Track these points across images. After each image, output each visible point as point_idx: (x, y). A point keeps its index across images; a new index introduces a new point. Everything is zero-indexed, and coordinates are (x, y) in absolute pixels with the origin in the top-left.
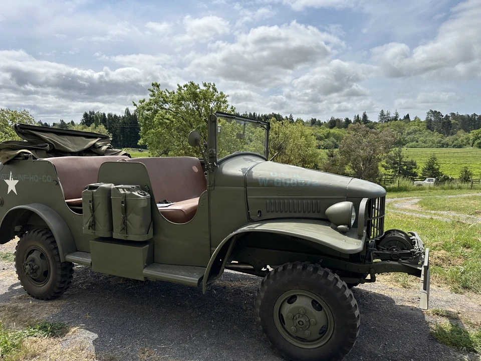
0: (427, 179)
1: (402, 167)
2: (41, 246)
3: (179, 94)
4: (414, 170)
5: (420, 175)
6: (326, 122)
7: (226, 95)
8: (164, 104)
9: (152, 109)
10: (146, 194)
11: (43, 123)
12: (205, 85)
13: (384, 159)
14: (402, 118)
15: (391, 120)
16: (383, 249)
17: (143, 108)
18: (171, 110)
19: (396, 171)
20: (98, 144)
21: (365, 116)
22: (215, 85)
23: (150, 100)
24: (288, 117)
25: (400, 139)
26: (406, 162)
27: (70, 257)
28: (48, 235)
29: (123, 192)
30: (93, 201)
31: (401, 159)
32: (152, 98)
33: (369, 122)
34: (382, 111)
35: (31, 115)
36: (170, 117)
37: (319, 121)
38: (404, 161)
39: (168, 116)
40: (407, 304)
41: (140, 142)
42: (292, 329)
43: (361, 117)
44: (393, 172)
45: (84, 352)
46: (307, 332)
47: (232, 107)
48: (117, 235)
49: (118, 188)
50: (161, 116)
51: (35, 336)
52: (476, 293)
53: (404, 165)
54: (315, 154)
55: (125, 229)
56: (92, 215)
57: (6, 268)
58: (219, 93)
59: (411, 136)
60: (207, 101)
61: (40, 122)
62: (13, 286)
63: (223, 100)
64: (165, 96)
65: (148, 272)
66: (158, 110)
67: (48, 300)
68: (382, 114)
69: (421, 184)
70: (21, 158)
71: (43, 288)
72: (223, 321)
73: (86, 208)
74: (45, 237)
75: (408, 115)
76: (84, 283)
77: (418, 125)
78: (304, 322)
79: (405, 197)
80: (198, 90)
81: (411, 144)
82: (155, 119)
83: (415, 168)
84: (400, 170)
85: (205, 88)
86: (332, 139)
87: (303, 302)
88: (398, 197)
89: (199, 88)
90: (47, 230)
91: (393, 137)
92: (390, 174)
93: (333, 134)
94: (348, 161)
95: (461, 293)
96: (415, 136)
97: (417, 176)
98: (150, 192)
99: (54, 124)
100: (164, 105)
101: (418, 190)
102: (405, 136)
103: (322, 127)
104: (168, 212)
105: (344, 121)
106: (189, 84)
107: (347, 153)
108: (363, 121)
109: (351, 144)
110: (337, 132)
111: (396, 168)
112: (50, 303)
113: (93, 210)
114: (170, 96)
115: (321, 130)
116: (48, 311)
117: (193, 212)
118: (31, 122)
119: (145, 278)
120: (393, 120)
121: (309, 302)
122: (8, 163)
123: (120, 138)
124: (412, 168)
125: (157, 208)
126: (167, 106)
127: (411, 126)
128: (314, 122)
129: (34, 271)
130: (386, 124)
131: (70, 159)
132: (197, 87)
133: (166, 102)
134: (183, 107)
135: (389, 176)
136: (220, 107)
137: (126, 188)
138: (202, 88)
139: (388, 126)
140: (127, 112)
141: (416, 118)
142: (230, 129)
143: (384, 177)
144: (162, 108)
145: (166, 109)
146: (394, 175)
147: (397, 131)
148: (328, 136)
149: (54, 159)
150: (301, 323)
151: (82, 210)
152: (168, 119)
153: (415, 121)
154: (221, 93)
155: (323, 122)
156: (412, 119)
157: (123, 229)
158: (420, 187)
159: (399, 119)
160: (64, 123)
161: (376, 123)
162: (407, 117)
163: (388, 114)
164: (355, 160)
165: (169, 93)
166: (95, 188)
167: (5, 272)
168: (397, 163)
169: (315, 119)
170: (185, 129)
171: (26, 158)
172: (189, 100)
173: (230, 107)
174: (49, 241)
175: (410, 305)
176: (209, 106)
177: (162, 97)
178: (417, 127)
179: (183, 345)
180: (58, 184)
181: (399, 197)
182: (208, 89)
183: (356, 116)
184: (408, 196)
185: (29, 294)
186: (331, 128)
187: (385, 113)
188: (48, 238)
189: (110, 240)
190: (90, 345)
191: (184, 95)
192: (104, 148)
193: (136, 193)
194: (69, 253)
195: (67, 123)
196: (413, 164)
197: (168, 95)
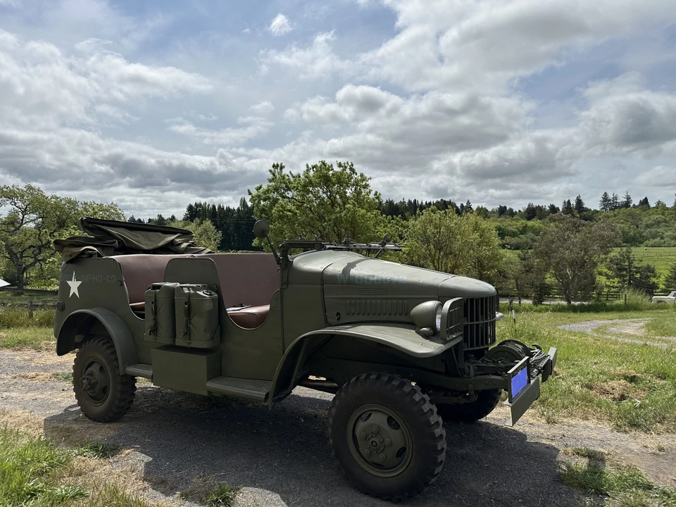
0: (673, 293)
1: (633, 275)
2: (100, 357)
3: (306, 177)
4: (654, 280)
5: (662, 286)
6: (522, 210)
7: (368, 177)
8: (286, 191)
9: (269, 198)
10: (213, 293)
11: (136, 219)
12: (340, 165)
13: (602, 262)
14: (637, 204)
15: (620, 207)
16: (488, 362)
17: (259, 196)
18: (295, 199)
19: (625, 281)
20: (178, 240)
21: (579, 202)
22: (353, 165)
23: (269, 186)
24: (465, 205)
25: (635, 234)
26: (639, 268)
27: (131, 370)
28: (109, 345)
29: (188, 291)
30: (155, 302)
31: (630, 263)
32: (270, 184)
33: (587, 210)
34: (606, 194)
35: (120, 210)
36: (293, 208)
37: (511, 210)
38: (637, 265)
39: (290, 206)
40: (544, 441)
41: (256, 242)
42: (365, 452)
43: (573, 203)
44: (619, 282)
45: (134, 474)
46: (382, 456)
47: (376, 192)
48: (180, 341)
49: (182, 287)
50: (282, 206)
51: (85, 456)
52: (646, 432)
53: (637, 273)
54: (497, 255)
55: (188, 334)
56: (154, 319)
57: (66, 389)
58: (359, 174)
59: (653, 230)
60: (342, 186)
61: (132, 219)
62: (70, 407)
63: (364, 183)
64: (287, 182)
65: (212, 385)
66: (278, 199)
67: (106, 422)
68: (605, 199)
69: (662, 300)
70: (85, 256)
71: (100, 408)
72: (302, 450)
73: (148, 313)
74: (105, 346)
75: (646, 199)
76: (149, 407)
77: (663, 214)
78: (378, 443)
79: (632, 318)
80: (331, 172)
81: (652, 242)
82: (273, 211)
83: (654, 277)
84: (630, 279)
85: (339, 170)
86: (530, 234)
87: (378, 419)
88: (620, 319)
89: (332, 169)
90: (108, 339)
91: (613, 230)
92: (616, 284)
93: (533, 227)
94: (548, 265)
95: (626, 432)
96: (659, 230)
97: (658, 288)
98: (218, 292)
99: (150, 220)
100: (286, 193)
101: (657, 309)
102: (642, 230)
103: (515, 217)
104: (239, 316)
105: (548, 208)
106: (319, 165)
107: (546, 254)
108: (576, 209)
109: (553, 242)
110: (537, 225)
111: (624, 276)
112: (107, 425)
113: (155, 313)
114: (295, 181)
115: (514, 222)
116: (103, 433)
117: (263, 316)
118: (119, 217)
119: (209, 392)
120: (622, 206)
121: (385, 418)
122: (71, 262)
123: (234, 237)
124: (648, 277)
125: (226, 312)
126: (290, 194)
127: (652, 214)
128: (502, 211)
129: (92, 386)
130: (611, 213)
131: (140, 257)
132: (330, 168)
133: (289, 189)
134: (310, 195)
135: (614, 288)
136: (359, 193)
137: (190, 287)
138: (337, 169)
139: (615, 216)
140: (243, 203)
141: (659, 203)
142: (372, 223)
143: (606, 290)
144: (284, 197)
145: (289, 198)
146: (622, 287)
147: (629, 223)
148: (524, 230)
149: (121, 258)
150: (374, 444)
151: (144, 314)
152: (290, 211)
153: (657, 207)
154: (362, 175)
155: (517, 211)
156: (652, 204)
157: (186, 334)
158: (661, 304)
159: (632, 205)
160: (163, 219)
161: (596, 212)
162: (645, 202)
163: (615, 198)
164: (558, 264)
165: (293, 177)
166: (159, 287)
167: (64, 393)
168: (626, 269)
169: (505, 207)
170: (312, 223)
171: (91, 255)
172: (319, 185)
173: (373, 192)
174: (109, 351)
175: (548, 443)
176: (346, 193)
177: (285, 183)
178: (660, 216)
179: (247, 473)
180: (122, 284)
181: (623, 319)
182: (344, 170)
183: (566, 201)
184: (637, 318)
185: (86, 416)
186: (529, 219)
187: (610, 196)
188: (108, 347)
189: (172, 347)
190: (141, 467)
191: (313, 179)
192: (185, 245)
193: (201, 293)
194: (130, 365)
195: (166, 218)
196: (651, 270)
197: (292, 179)
